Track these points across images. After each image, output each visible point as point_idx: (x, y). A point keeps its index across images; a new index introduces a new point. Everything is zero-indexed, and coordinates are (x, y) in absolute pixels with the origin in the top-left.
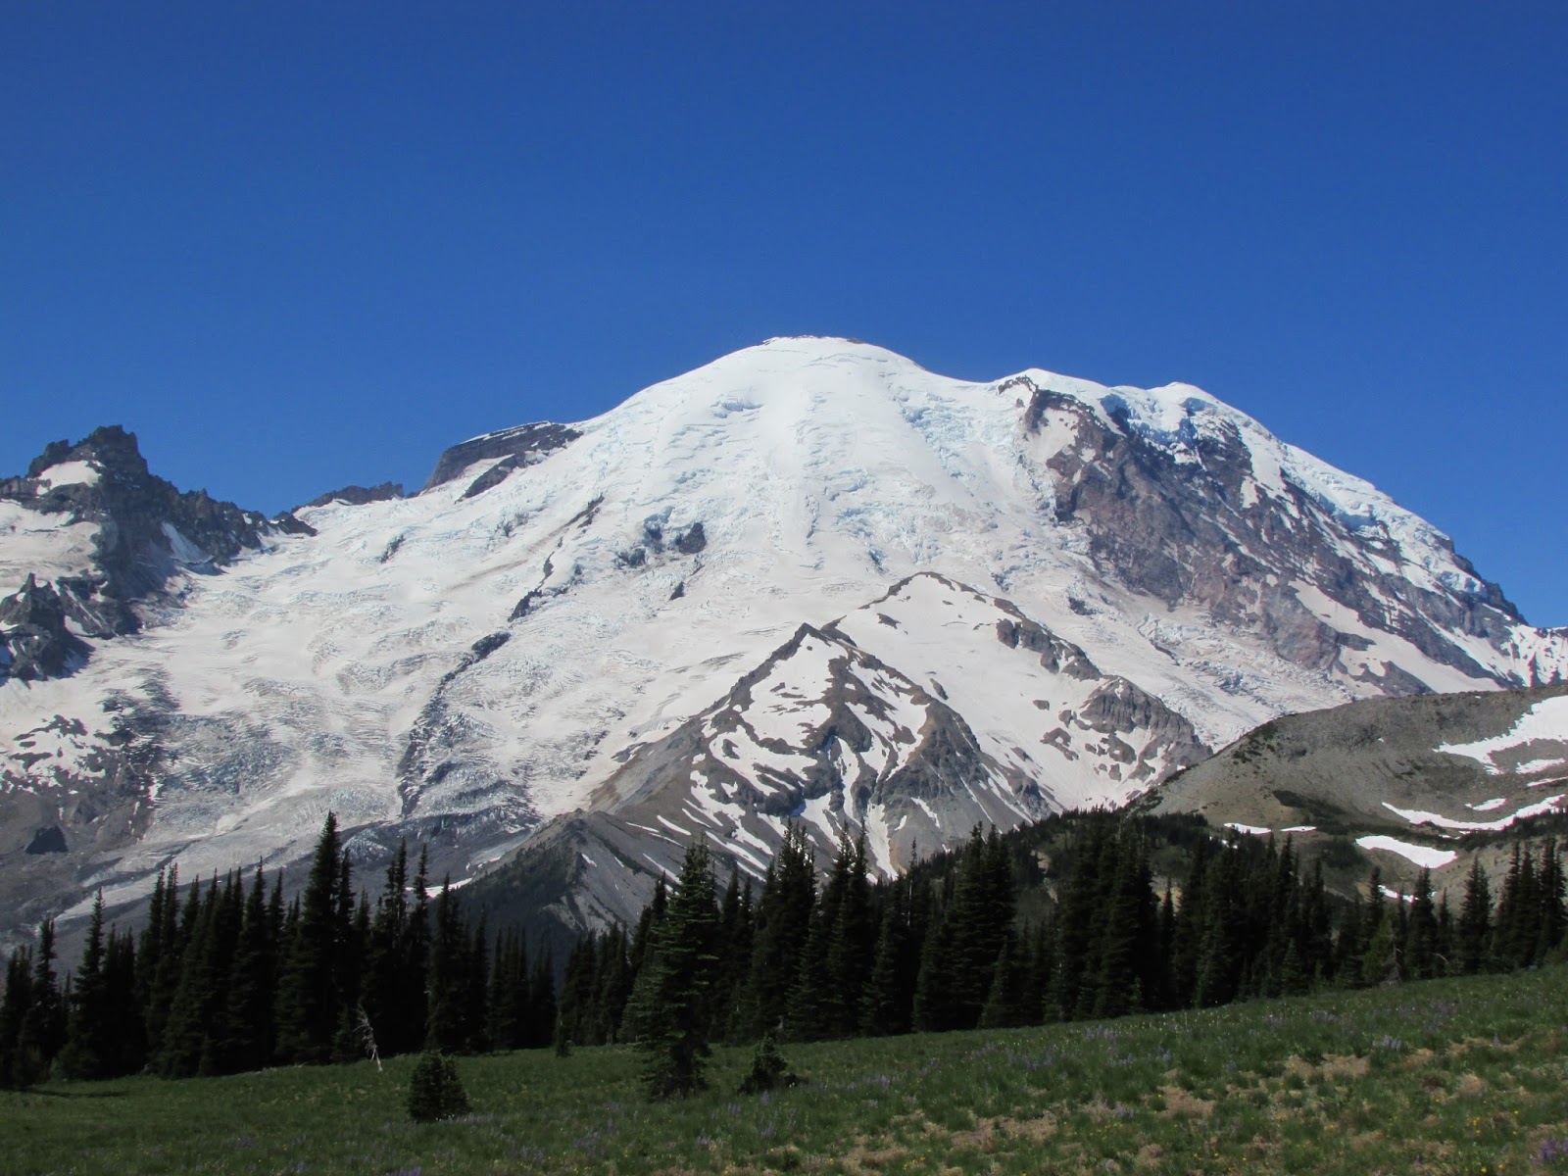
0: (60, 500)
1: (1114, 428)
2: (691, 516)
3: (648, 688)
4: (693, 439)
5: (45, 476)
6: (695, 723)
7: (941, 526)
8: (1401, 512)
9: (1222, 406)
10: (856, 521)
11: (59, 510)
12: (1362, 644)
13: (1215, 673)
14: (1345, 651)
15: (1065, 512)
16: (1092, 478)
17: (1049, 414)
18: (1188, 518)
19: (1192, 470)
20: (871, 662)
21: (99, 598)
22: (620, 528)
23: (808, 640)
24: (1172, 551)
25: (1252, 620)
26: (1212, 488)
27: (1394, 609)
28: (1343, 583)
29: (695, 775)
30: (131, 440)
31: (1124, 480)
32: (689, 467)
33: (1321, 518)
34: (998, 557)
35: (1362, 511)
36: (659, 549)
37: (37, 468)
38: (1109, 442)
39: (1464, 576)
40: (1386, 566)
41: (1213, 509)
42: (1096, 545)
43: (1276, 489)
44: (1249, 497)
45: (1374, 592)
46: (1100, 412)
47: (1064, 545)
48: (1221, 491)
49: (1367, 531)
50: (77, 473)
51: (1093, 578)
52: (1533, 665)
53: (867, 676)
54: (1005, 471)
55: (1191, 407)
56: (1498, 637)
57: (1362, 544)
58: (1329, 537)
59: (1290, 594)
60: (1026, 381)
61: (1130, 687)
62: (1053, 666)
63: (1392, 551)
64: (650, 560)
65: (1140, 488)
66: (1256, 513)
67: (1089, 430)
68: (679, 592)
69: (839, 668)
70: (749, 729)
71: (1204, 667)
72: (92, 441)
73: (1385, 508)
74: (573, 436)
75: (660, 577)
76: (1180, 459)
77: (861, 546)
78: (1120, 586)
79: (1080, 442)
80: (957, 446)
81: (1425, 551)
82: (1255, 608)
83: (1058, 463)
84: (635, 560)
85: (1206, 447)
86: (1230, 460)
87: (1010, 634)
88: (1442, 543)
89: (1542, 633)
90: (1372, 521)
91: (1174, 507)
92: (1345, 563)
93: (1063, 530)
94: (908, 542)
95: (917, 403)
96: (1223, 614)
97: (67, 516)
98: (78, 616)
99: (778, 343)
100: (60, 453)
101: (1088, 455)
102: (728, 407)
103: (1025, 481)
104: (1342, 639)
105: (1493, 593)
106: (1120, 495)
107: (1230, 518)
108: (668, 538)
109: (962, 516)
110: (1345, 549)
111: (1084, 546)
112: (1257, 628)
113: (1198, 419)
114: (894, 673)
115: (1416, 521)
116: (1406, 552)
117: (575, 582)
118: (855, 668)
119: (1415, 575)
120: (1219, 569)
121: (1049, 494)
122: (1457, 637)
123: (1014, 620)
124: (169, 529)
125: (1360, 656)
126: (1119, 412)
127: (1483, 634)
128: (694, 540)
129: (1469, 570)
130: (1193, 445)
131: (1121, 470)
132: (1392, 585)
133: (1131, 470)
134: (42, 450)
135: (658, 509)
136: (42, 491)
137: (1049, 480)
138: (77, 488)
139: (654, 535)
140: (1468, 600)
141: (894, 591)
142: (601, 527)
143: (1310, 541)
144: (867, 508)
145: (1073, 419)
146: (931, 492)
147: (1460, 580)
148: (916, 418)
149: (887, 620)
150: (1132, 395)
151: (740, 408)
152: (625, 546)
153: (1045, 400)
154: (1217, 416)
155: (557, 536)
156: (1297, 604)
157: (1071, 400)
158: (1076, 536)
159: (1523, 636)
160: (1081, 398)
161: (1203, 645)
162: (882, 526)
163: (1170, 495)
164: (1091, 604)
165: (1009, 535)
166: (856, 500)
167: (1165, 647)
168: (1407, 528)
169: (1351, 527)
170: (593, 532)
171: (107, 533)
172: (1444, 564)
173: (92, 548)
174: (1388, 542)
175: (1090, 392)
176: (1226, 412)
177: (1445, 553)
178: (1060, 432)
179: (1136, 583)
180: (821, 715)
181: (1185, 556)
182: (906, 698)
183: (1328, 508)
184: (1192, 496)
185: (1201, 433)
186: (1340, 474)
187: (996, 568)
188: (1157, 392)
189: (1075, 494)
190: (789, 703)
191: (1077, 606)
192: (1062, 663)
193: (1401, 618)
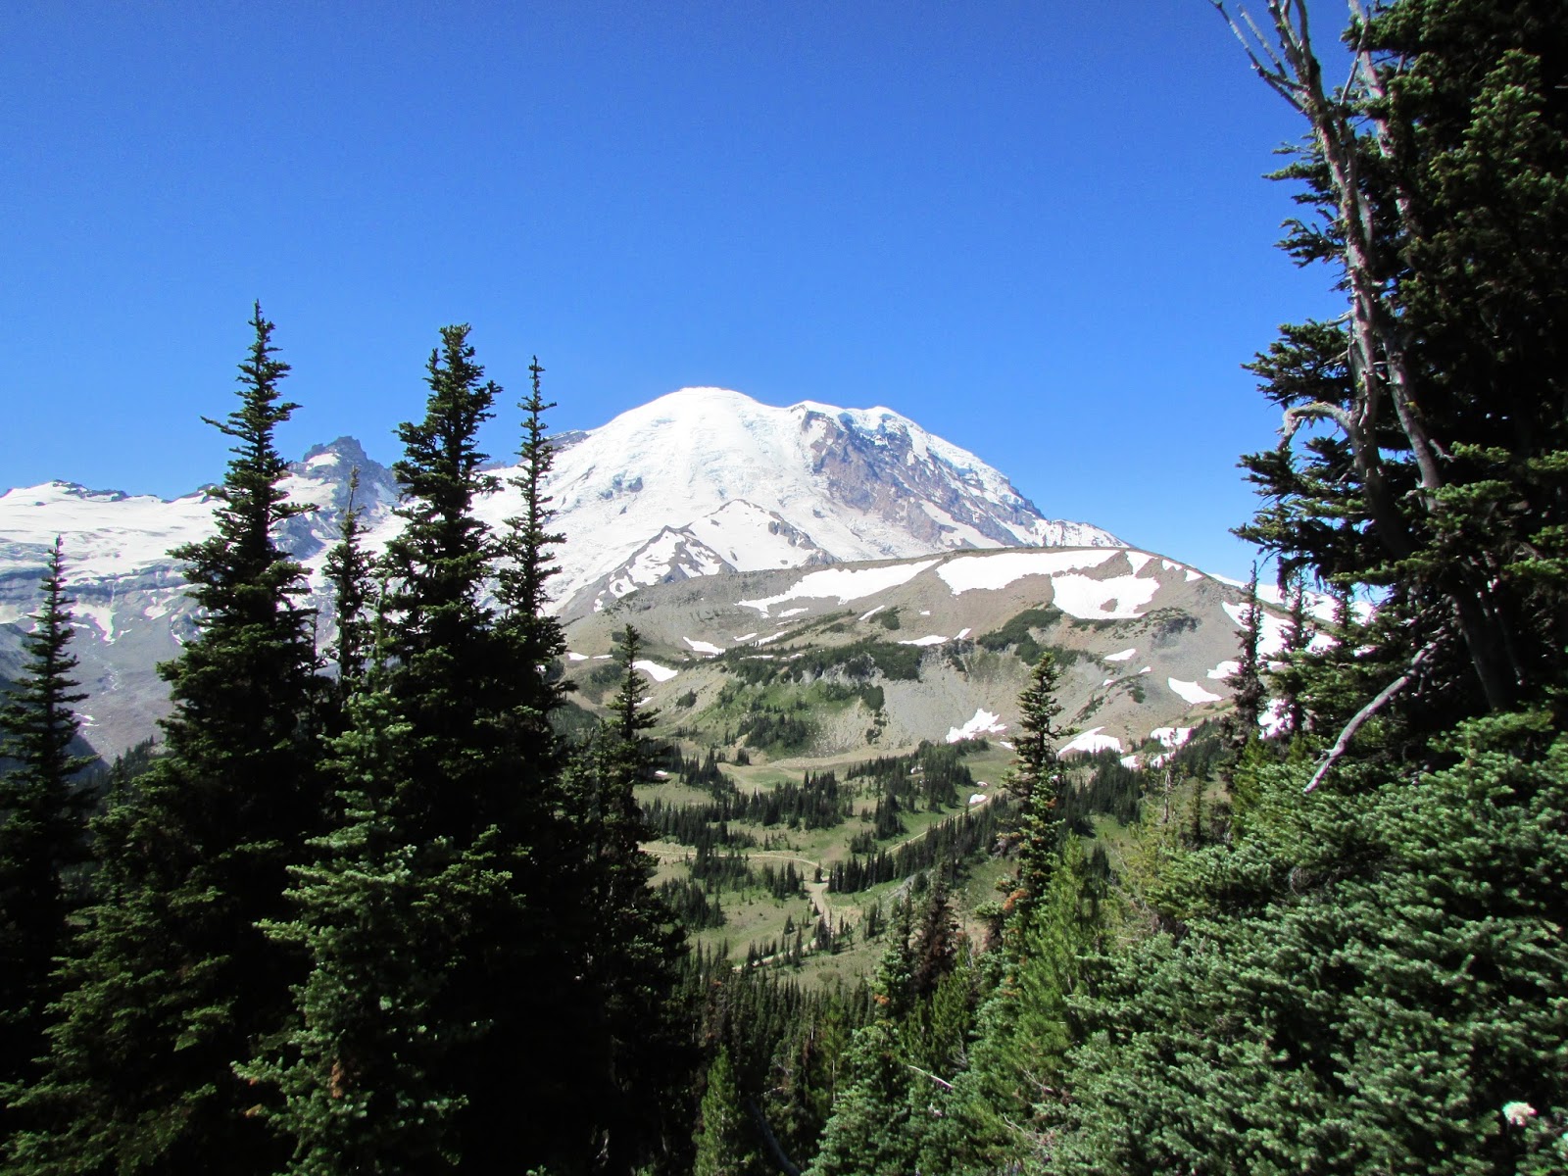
0: (318, 473)
1: (843, 429)
2: (636, 475)
3: (599, 558)
4: (640, 437)
5: (311, 461)
6: (608, 575)
7: (755, 477)
8: (985, 466)
9: (900, 418)
10: (715, 475)
11: (317, 478)
12: (952, 530)
13: (879, 545)
14: (944, 533)
15: (818, 469)
16: (831, 453)
17: (813, 422)
18: (877, 470)
19: (883, 448)
20: (697, 544)
21: (334, 520)
22: (602, 481)
23: (667, 533)
24: (868, 487)
25: (902, 519)
26: (893, 456)
27: (977, 513)
28: (952, 502)
29: (597, 601)
30: (357, 443)
31: (846, 453)
32: (636, 451)
33: (945, 470)
34: (781, 491)
35: (966, 467)
36: (620, 490)
37: (306, 459)
38: (840, 435)
39: (1013, 497)
40: (976, 492)
41: (893, 466)
42: (832, 484)
43: (924, 456)
44: (911, 461)
45: (968, 505)
46: (837, 421)
47: (816, 485)
48: (897, 458)
49: (968, 477)
50: (328, 459)
51: (828, 500)
52: (1045, 538)
53: (693, 550)
54: (790, 450)
55: (885, 418)
56: (1028, 525)
57: (965, 482)
58: (948, 479)
59: (920, 506)
60: (803, 407)
61: (825, 553)
62: (793, 543)
63: (979, 485)
64: (615, 495)
65: (854, 456)
66: (913, 468)
67: (830, 429)
68: (624, 511)
69: (680, 547)
70: (630, 577)
71: (874, 542)
72: (335, 444)
73: (977, 464)
74: (587, 437)
75: (616, 505)
76: (877, 443)
77: (714, 487)
78: (842, 504)
79: (826, 436)
80: (767, 439)
81: (995, 484)
82: (904, 514)
83: (816, 446)
84: (608, 496)
85: (891, 437)
86: (902, 442)
87: (773, 529)
88: (1004, 481)
89: (1049, 523)
90: (971, 471)
91: (870, 466)
92: (955, 491)
93: (817, 478)
94: (739, 485)
95: (751, 418)
96: (888, 517)
97: (321, 480)
98: (321, 529)
99: (686, 391)
100: (319, 450)
101: (830, 442)
102: (659, 422)
103: (799, 454)
104: (942, 527)
105: (1028, 504)
106: (844, 460)
107: (901, 471)
108: (625, 485)
109: (766, 472)
110: (956, 485)
111: (826, 485)
112: (903, 523)
113: (888, 424)
114: (707, 548)
115: (993, 470)
116: (986, 486)
117: (576, 507)
118: (688, 547)
119: (990, 496)
120: (888, 495)
121: (810, 461)
122: (1009, 526)
123: (777, 521)
124: (378, 486)
125: (950, 536)
126: (847, 422)
127: (1021, 524)
128: (637, 486)
129: (1017, 493)
130: (884, 436)
131: (845, 449)
132: (977, 502)
133: (850, 448)
134: (309, 449)
135: (621, 471)
136: (308, 468)
137: (810, 454)
138: (326, 467)
139: (618, 484)
140: (1016, 509)
141: (722, 508)
142: (593, 480)
143: (939, 481)
144: (722, 469)
145: (824, 425)
146: (752, 460)
147: (1012, 498)
148: (749, 426)
149: (715, 523)
150: (855, 413)
151: (665, 422)
152: (603, 489)
153: (811, 416)
154: (897, 423)
155: (571, 486)
156: (922, 511)
157: (823, 416)
158: (822, 480)
159: (1040, 524)
160: (828, 415)
161: (877, 531)
162: (727, 477)
163: (871, 460)
164: (823, 513)
165: (788, 480)
166: (716, 465)
167: (857, 533)
168: (987, 474)
169: (960, 475)
170: (589, 482)
171: (341, 489)
172: (1005, 491)
173: (332, 496)
174: (978, 481)
175: (833, 412)
176: (902, 420)
177: (1006, 486)
178: (818, 429)
179: (850, 502)
180: (665, 570)
181: (873, 489)
182: (711, 561)
183: (950, 467)
184: (882, 461)
185: (889, 430)
186: (957, 449)
187: (780, 497)
188: (869, 411)
189: (823, 460)
190: (652, 564)
191: (817, 514)
192: (798, 542)
193: (980, 517)
